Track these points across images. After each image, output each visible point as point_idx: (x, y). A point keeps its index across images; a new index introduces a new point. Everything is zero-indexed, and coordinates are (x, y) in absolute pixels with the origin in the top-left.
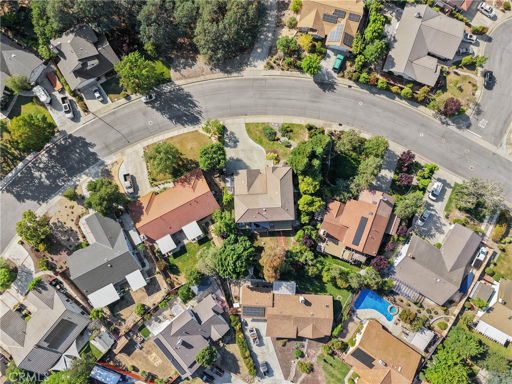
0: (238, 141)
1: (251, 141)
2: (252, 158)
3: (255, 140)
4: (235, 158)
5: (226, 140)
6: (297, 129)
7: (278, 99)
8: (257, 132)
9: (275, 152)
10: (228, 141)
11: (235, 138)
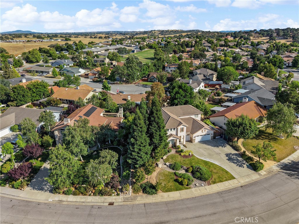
0: (228, 160)
1: (217, 163)
2: (205, 149)
3: (212, 164)
4: (220, 147)
5: (241, 159)
6: (170, 184)
7: (215, 214)
8: (215, 171)
9: (185, 156)
10: (239, 159)
11: (234, 163)
